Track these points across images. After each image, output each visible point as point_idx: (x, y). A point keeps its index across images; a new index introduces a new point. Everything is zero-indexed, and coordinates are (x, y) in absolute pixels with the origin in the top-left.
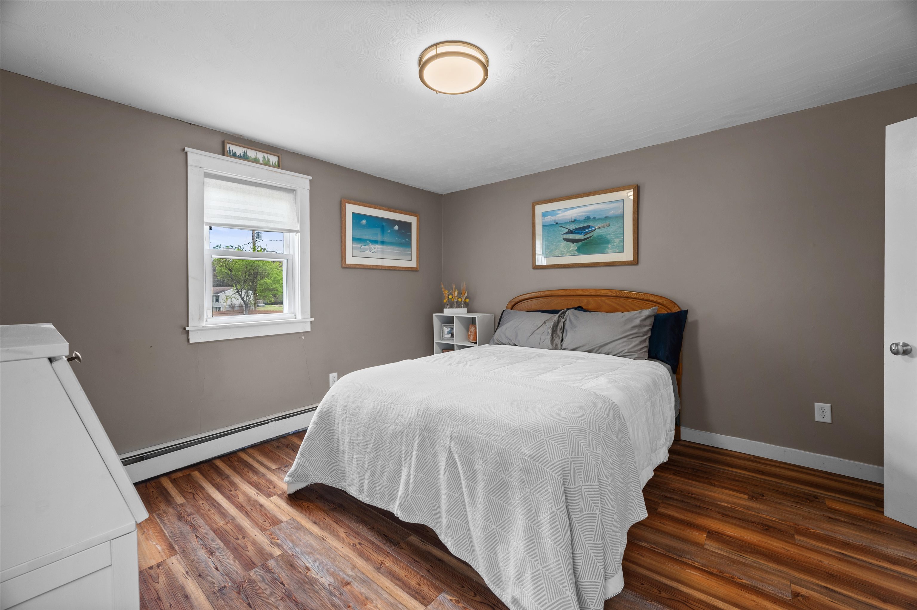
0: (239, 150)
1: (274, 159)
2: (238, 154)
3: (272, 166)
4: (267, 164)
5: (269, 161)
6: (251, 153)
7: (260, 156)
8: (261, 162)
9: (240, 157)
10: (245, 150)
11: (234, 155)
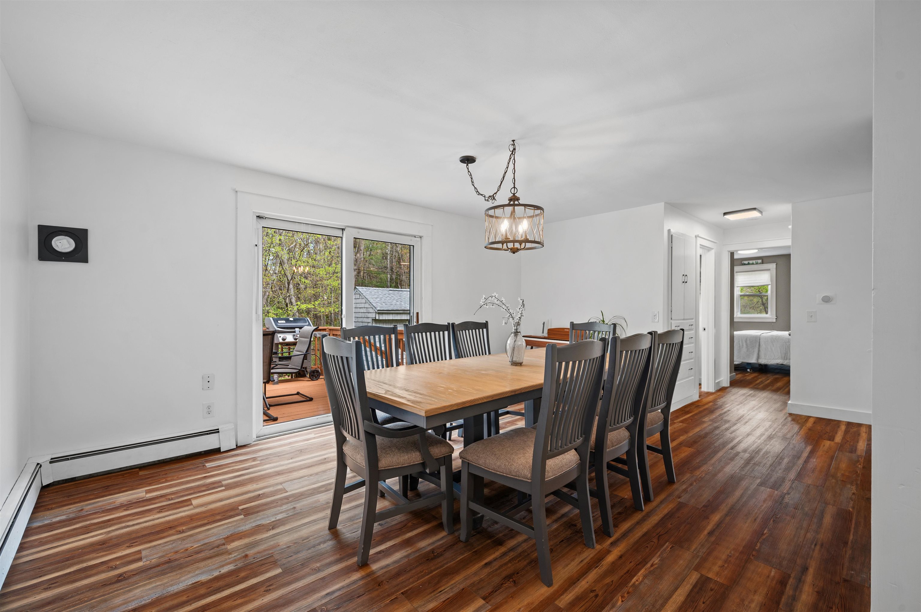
0: (746, 262)
1: (760, 261)
2: (746, 263)
3: (759, 264)
4: (757, 264)
5: (758, 262)
6: (751, 262)
7: (754, 262)
8: (755, 263)
9: (747, 264)
10: (749, 261)
11: (745, 264)
